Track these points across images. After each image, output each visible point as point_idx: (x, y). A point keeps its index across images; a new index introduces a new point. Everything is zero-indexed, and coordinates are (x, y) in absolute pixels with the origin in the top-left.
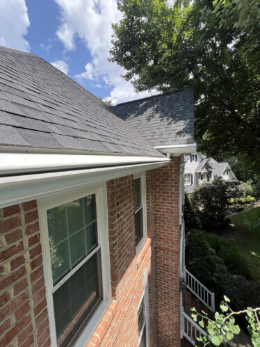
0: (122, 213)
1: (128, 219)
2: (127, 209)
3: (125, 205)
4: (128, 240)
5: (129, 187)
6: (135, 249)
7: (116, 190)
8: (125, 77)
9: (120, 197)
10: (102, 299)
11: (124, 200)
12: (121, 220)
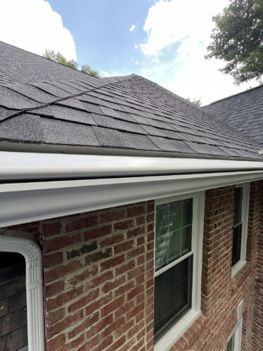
0: (220, 224)
1: (226, 233)
2: (225, 221)
3: (224, 216)
4: (224, 256)
5: (229, 196)
6: (231, 270)
7: (215, 197)
8: (224, 70)
9: (219, 205)
10: (190, 307)
11: (223, 210)
12: (218, 231)
